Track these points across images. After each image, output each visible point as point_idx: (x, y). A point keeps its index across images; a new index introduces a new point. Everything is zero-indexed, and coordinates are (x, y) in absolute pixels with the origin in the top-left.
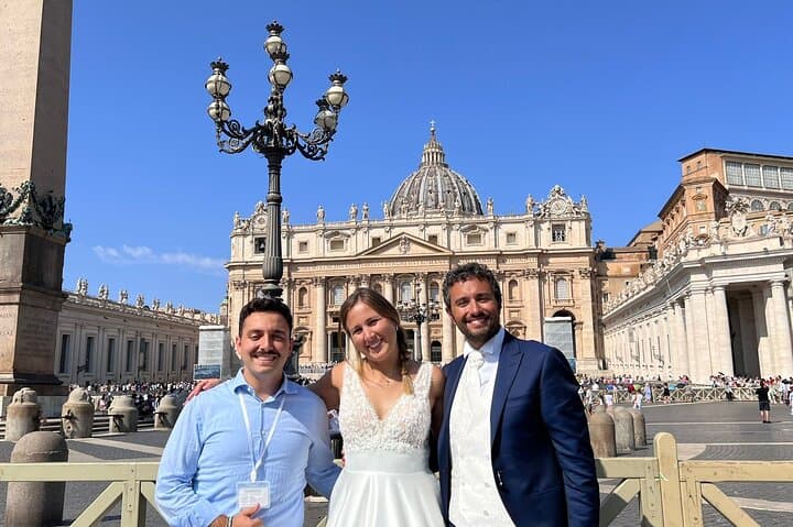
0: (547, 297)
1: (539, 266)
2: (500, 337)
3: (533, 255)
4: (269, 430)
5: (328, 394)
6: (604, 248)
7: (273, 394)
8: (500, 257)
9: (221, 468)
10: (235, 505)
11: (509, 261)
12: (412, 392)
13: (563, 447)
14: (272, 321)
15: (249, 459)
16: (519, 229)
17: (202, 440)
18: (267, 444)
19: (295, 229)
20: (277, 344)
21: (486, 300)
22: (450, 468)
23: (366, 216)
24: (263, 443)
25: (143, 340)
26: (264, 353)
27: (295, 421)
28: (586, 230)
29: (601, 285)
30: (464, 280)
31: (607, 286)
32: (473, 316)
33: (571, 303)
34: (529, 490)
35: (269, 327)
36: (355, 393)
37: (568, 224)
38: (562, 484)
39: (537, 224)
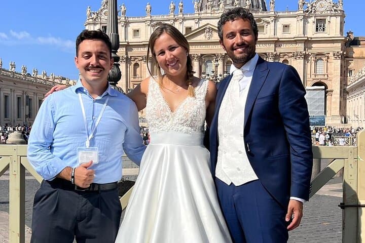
0: (309, 72)
1: (305, 50)
2: (255, 60)
3: (300, 41)
4: (97, 117)
5: (138, 98)
6: (352, 37)
7: (100, 95)
8: (277, 43)
9: (67, 138)
10: (76, 162)
11: (284, 46)
12: (194, 95)
13: (292, 129)
14: (97, 46)
15: (85, 134)
16: (292, 22)
17: (55, 121)
18: (96, 125)
19: (131, 19)
20: (102, 62)
21: (247, 34)
22: (218, 145)
23: (181, 11)
24: (93, 124)
25: (27, 97)
26: (93, 67)
27: (115, 112)
28: (341, 23)
29: (348, 63)
30: (233, 20)
31: (352, 65)
32: (238, 45)
33: (326, 77)
34: (267, 155)
35: (96, 49)
36: (156, 96)
37: (328, 19)
38: (289, 153)
39: (305, 19)
